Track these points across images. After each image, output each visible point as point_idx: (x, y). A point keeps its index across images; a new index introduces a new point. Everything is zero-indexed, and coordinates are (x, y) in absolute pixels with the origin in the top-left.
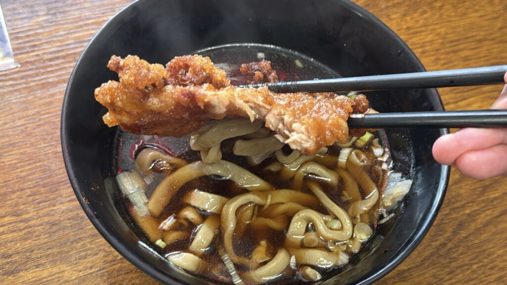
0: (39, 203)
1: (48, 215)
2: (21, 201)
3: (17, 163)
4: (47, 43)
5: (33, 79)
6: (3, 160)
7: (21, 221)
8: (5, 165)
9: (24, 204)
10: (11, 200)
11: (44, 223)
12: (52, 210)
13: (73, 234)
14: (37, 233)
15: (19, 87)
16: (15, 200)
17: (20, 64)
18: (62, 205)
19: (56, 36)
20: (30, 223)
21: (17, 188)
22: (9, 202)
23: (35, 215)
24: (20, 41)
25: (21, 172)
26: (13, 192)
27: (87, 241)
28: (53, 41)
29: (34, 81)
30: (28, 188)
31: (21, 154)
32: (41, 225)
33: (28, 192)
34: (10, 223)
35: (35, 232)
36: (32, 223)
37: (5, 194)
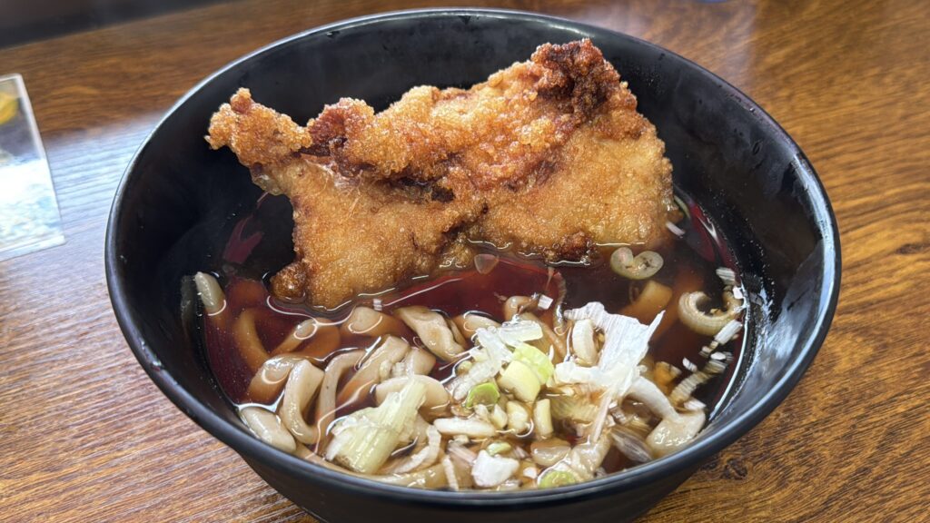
0: (93, 447)
1: (107, 465)
2: (61, 446)
6: (33, 383)
7: (59, 479)
8: (38, 391)
9: (65, 451)
10: (43, 445)
11: (101, 479)
12: (116, 458)
13: (151, 494)
14: (87, 497)
16: (50, 445)
18: (133, 447)
20: (75, 482)
21: (55, 424)
22: (40, 449)
23: (85, 468)
25: (64, 399)
26: (49, 433)
27: (176, 505)
30: (73, 425)
32: (94, 483)
33: (75, 430)
35: (83, 495)
37: (35, 437)
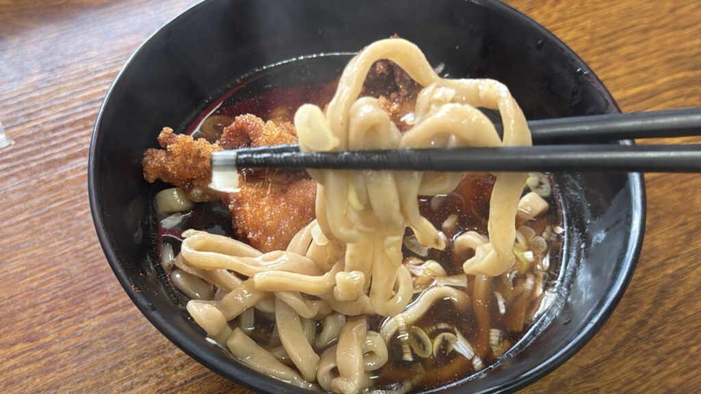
0: (60, 321)
1: (74, 335)
2: (35, 320)
3: (25, 270)
4: (47, 109)
5: (33, 158)
6: (5, 269)
7: (38, 348)
8: (9, 275)
9: (39, 324)
10: (22, 320)
11: (71, 346)
12: (79, 328)
13: (111, 357)
14: (62, 362)
15: (16, 170)
16: (27, 320)
17: (14, 140)
18: (92, 320)
19: (57, 99)
20: (51, 349)
21: (27, 303)
22: (19, 324)
23: (57, 338)
24: (10, 110)
25: (31, 281)
26: (24, 310)
27: (132, 365)
28: (55, 105)
29: (35, 160)
30: (42, 303)
31: (29, 258)
32: (66, 350)
33: (44, 307)
34: (23, 353)
35: (59, 360)
36: (53, 348)
37: (13, 314)
